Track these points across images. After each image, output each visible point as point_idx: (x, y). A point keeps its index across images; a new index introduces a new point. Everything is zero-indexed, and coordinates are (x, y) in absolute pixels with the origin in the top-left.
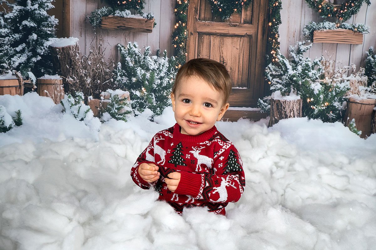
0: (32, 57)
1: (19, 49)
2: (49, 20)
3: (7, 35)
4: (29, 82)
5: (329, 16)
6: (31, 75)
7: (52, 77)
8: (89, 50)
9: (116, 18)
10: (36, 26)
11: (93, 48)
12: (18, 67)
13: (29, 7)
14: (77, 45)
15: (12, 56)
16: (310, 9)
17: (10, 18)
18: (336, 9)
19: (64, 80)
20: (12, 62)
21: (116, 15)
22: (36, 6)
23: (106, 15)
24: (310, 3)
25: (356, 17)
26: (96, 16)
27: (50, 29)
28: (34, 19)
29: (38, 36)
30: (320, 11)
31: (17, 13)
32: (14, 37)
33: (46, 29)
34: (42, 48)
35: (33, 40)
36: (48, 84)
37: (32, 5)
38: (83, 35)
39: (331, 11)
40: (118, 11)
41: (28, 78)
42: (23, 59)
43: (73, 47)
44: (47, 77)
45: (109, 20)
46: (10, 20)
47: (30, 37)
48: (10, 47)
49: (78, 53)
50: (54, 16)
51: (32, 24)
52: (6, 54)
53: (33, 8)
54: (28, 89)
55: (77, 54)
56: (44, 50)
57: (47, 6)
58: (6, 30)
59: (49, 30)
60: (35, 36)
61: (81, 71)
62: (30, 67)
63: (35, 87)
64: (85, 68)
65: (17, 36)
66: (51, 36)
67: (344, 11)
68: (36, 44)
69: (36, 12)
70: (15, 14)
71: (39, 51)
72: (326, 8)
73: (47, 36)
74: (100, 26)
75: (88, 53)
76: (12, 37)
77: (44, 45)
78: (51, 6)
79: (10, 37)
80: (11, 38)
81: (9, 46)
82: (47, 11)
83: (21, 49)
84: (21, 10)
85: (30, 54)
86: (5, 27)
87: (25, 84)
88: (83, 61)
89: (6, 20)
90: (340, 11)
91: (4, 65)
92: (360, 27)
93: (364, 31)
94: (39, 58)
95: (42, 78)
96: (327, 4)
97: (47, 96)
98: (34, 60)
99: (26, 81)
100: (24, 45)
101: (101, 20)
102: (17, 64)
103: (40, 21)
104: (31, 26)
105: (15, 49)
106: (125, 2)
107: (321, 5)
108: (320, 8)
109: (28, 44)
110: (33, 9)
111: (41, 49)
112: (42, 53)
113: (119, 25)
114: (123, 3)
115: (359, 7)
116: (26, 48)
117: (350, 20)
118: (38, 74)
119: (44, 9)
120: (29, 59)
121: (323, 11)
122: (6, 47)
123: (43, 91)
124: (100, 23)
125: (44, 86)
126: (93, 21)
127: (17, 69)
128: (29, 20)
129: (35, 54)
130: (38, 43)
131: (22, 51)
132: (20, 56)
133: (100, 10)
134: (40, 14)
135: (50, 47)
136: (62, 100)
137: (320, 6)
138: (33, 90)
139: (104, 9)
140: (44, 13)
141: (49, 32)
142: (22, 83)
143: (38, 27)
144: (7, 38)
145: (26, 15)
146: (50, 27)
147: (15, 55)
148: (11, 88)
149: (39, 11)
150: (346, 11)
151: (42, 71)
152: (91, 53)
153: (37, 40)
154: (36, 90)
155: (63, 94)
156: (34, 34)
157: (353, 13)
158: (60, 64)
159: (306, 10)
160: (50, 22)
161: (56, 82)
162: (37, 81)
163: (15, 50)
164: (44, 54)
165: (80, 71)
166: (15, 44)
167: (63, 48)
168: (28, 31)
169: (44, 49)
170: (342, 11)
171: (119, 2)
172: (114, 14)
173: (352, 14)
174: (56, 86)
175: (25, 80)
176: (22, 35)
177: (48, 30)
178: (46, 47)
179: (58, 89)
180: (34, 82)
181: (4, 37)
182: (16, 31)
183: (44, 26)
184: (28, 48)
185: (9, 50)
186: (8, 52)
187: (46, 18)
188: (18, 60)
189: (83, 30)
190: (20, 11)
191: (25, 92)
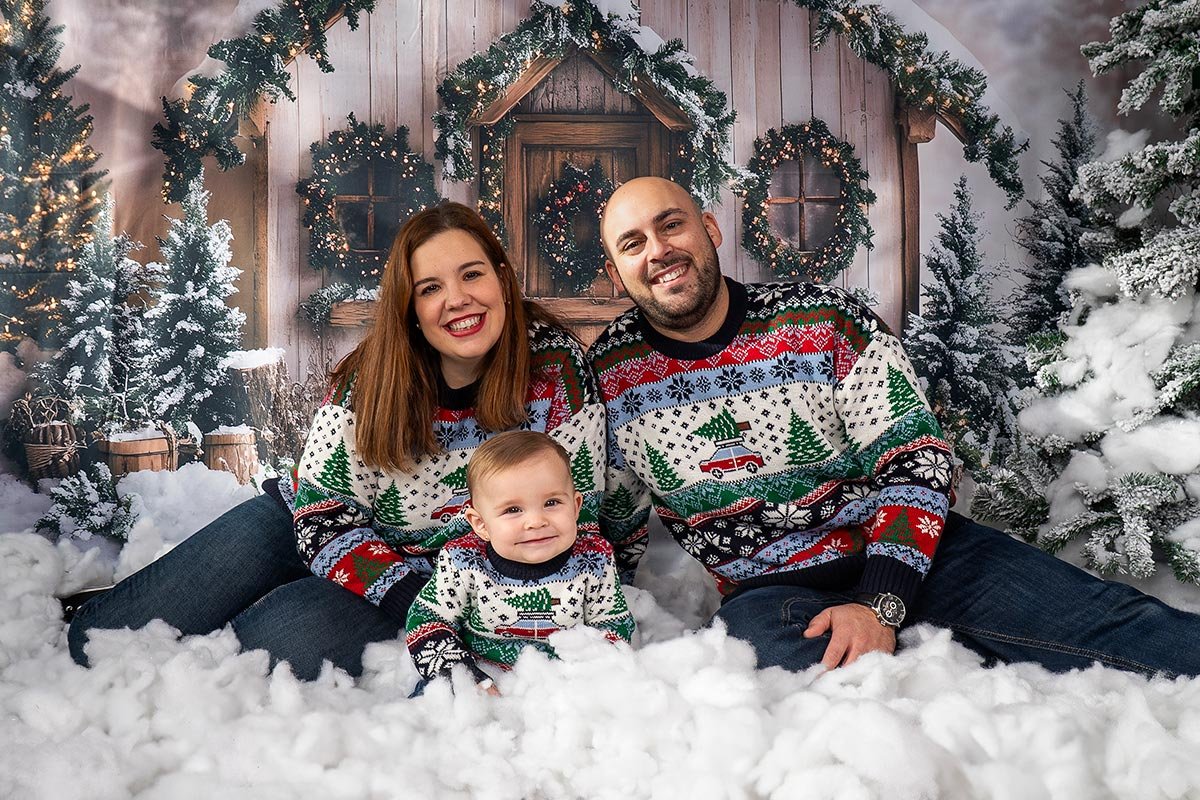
0: (194, 391)
1: (168, 377)
2: (229, 316)
3: (147, 352)
4: (187, 442)
5: (793, 273)
6: (193, 428)
7: (234, 430)
8: (305, 371)
9: (358, 304)
10: (203, 329)
11: (313, 366)
12: (167, 413)
13: (190, 294)
14: (282, 363)
15: (156, 393)
16: (754, 261)
17: (154, 319)
18: (805, 261)
19: (257, 435)
20: (155, 404)
21: (358, 297)
22: (204, 292)
23: (339, 300)
24: (751, 251)
25: (847, 274)
26: (319, 303)
27: (230, 335)
28: (199, 317)
29: (206, 350)
30: (774, 264)
31: (167, 307)
32: (161, 353)
33: (222, 334)
34: (215, 372)
35: (197, 358)
36: (226, 444)
37: (196, 290)
38: (293, 342)
39: (797, 264)
40: (361, 290)
41: (186, 434)
42: (178, 396)
43: (274, 368)
44: (223, 430)
45: (344, 309)
46: (153, 323)
47: (192, 353)
48: (152, 375)
49: (285, 378)
50: (237, 309)
51: (196, 327)
52: (144, 390)
53: (197, 296)
54: (186, 456)
55: (282, 381)
56: (218, 377)
57: (225, 290)
58: (146, 340)
59: (228, 337)
60: (200, 350)
61: (290, 415)
62: (190, 411)
63: (201, 452)
64: (298, 408)
65: (166, 352)
66: (232, 347)
67: (821, 262)
68: (203, 365)
69: (203, 302)
70: (164, 311)
71: (208, 378)
72: (786, 258)
73: (222, 349)
74: (328, 323)
75: (304, 378)
76: (157, 354)
77: (218, 367)
78: (231, 289)
79: (152, 355)
80: (155, 356)
81: (151, 372)
82: (225, 300)
83: (174, 377)
84: (174, 300)
85: (190, 386)
86: (144, 336)
87: (181, 446)
88: (293, 394)
89: (144, 323)
90: (814, 263)
91: (141, 410)
92: (860, 294)
93: (867, 300)
94: (209, 393)
95: (213, 433)
96: (786, 251)
97: (224, 469)
98: (198, 397)
99: (183, 442)
100: (179, 369)
101: (329, 309)
102: (164, 407)
103: (211, 319)
104: (194, 331)
105: (161, 377)
106: (376, 271)
107: (776, 253)
108: (774, 260)
109: (187, 367)
110: (197, 298)
111: (213, 375)
112: (215, 384)
113: (365, 317)
114: (372, 273)
115: (851, 253)
116: (183, 374)
117: (837, 282)
118: (206, 426)
119: (218, 296)
120: (188, 396)
121: (779, 264)
122: (145, 374)
123: (215, 460)
124: (328, 315)
125: (219, 450)
126: (313, 313)
127: (166, 417)
128: (189, 319)
129: (201, 385)
130: (208, 364)
131: (176, 382)
132: (172, 391)
133: (326, 291)
134: (211, 306)
135: (230, 370)
136: (254, 476)
137: (773, 256)
138: (196, 458)
139: (336, 289)
140: (219, 304)
141: (227, 341)
142: (175, 445)
143: (208, 331)
144: (147, 357)
145: (183, 310)
146: (230, 330)
147: (161, 389)
148: (152, 456)
149: (208, 301)
150: (825, 262)
151: (215, 418)
152: (309, 376)
153: (205, 358)
154: (202, 459)
155: (255, 463)
156: (198, 346)
157: (841, 266)
158: (249, 403)
159: (745, 265)
160: (230, 320)
161: (242, 439)
162: (204, 440)
163: (162, 381)
164: (218, 384)
165: (287, 413)
166: (161, 368)
167: (254, 371)
168: (187, 340)
169: (218, 373)
170: (817, 264)
171: (363, 272)
172: (354, 297)
173: (839, 269)
174: (242, 449)
175: (180, 438)
176: (176, 349)
177: (224, 336)
178: (222, 370)
179: (246, 453)
180: (199, 443)
181: (142, 356)
182: (164, 342)
183: (217, 329)
184: (187, 375)
185: (150, 381)
186: (147, 384)
187: (224, 314)
188: (166, 400)
189: (293, 331)
190: (174, 302)
191: (181, 464)
